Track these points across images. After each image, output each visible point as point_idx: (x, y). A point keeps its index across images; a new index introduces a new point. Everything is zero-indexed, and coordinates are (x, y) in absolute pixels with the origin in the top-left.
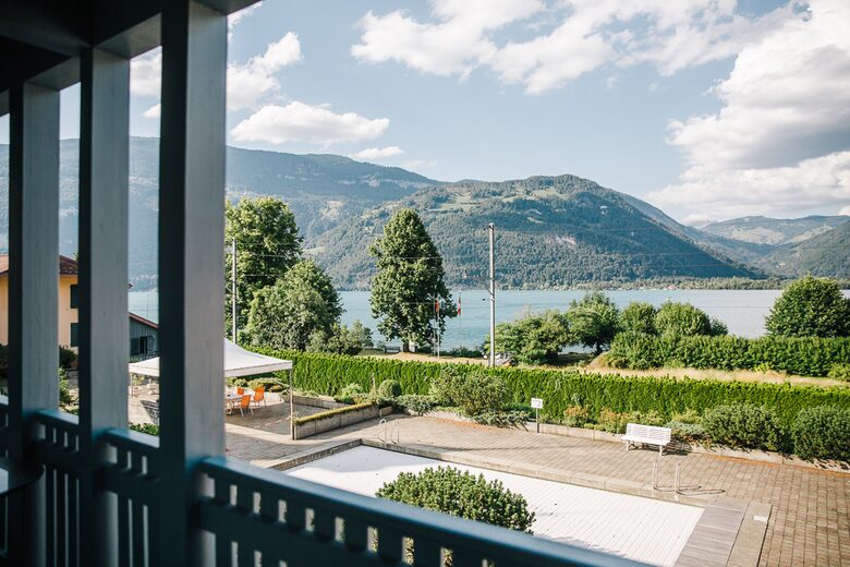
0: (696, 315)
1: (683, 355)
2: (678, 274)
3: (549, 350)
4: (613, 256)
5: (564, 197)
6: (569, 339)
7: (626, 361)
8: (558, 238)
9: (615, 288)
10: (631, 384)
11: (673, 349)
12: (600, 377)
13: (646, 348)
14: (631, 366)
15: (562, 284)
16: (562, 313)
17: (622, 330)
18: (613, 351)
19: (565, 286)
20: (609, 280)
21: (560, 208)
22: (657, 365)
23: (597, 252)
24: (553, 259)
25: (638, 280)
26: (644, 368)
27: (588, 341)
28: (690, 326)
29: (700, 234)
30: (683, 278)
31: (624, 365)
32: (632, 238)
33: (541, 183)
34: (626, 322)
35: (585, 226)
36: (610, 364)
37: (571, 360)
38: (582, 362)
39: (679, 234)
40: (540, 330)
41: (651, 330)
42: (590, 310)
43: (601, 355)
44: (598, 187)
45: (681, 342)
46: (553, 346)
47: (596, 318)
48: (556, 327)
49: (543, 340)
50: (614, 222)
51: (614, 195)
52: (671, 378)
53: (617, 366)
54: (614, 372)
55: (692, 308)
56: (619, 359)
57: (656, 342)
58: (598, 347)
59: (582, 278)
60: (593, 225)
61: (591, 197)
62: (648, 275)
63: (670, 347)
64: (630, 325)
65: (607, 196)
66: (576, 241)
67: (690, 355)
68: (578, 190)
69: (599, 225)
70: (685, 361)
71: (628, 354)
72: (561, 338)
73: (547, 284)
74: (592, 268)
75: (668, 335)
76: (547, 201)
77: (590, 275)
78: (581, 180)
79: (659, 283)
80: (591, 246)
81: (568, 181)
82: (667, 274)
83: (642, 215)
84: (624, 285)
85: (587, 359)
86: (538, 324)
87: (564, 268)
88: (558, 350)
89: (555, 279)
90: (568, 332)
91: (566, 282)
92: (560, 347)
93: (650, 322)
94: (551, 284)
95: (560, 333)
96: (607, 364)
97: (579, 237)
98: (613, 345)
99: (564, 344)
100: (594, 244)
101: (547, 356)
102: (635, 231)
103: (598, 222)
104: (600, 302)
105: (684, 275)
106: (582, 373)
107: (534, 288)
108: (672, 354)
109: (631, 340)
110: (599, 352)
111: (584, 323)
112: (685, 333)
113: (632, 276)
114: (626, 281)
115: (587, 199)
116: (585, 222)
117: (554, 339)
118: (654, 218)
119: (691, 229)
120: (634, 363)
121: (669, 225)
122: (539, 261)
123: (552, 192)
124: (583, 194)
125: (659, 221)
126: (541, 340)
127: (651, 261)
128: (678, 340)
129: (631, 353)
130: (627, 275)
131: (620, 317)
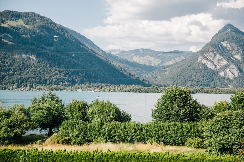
0: (113, 109)
1: (105, 134)
2: (101, 82)
3: (16, 134)
4: (61, 70)
5: (29, 27)
6: (30, 125)
7: (69, 140)
8: (24, 55)
9: (62, 90)
10: (73, 156)
11: (99, 131)
12: (52, 152)
13: (82, 130)
14: (72, 143)
15: (26, 86)
16: (26, 107)
17: (67, 119)
18: (60, 133)
19: (28, 88)
20: (58, 84)
21: (26, 34)
22: (89, 141)
23: (51, 66)
24: (20, 69)
25: (76, 85)
26: (80, 143)
27: (43, 126)
28: (109, 116)
29: (114, 58)
30: (103, 85)
31: (67, 142)
32: (73, 58)
33: (12, 16)
34: (69, 114)
35: (43, 48)
36: (58, 142)
37: (32, 140)
38: (39, 141)
39: (102, 57)
40: (10, 120)
41: (85, 118)
42: (46, 105)
43: (53, 136)
44: (52, 23)
45: (104, 126)
46: (18, 131)
47: (49, 110)
48: (22, 117)
49: (12, 126)
50: (62, 47)
51: (63, 29)
52: (99, 151)
53: (63, 143)
54: (62, 148)
55: (111, 104)
56: (65, 138)
57: (88, 126)
58: (50, 130)
59: (40, 83)
60: (48, 48)
61: (48, 29)
62: (83, 82)
63: (97, 129)
64: (72, 115)
65: (58, 29)
66: (37, 58)
67: (109, 134)
68: (38, 23)
69: (52, 48)
70: (106, 138)
71: (71, 134)
72: (24, 125)
73: (15, 86)
74: (47, 77)
75: (96, 121)
76: (16, 29)
77: (45, 81)
78: (41, 17)
79: (89, 87)
80: (46, 62)
81: (31, 17)
82: (95, 82)
83: (80, 43)
84: (67, 88)
85: (43, 139)
86: (8, 115)
87: (27, 76)
88: (22, 133)
89: (21, 83)
90: (30, 120)
91: (28, 85)
92: (24, 131)
93: (85, 113)
94: (18, 86)
95: (25, 121)
96: (56, 142)
97: (38, 55)
98: (61, 129)
99: (27, 129)
100: (48, 60)
101: (14, 138)
102: (75, 54)
103: (52, 46)
104: (52, 99)
105: (105, 83)
106: (40, 150)
107: (5, 89)
108: (98, 134)
109: (73, 125)
110: (51, 134)
111: (41, 114)
112: (106, 120)
113: (73, 83)
114: (69, 85)
115: (45, 30)
116: (43, 45)
117: (19, 125)
118: (87, 45)
119: (109, 54)
120: (74, 140)
121: (96, 51)
122: (9, 70)
123: (20, 23)
124: (42, 27)
125: (90, 48)
126: (10, 127)
127: (84, 74)
128: (102, 125)
129: (72, 133)
130: (69, 82)
131: (66, 109)
